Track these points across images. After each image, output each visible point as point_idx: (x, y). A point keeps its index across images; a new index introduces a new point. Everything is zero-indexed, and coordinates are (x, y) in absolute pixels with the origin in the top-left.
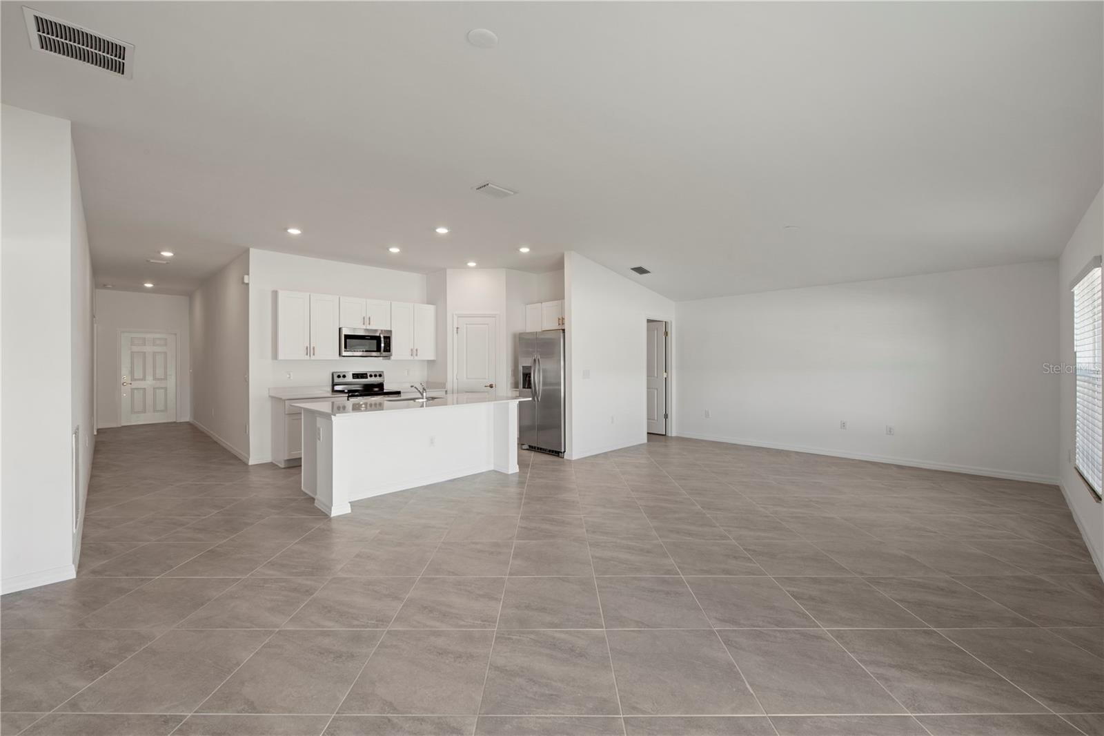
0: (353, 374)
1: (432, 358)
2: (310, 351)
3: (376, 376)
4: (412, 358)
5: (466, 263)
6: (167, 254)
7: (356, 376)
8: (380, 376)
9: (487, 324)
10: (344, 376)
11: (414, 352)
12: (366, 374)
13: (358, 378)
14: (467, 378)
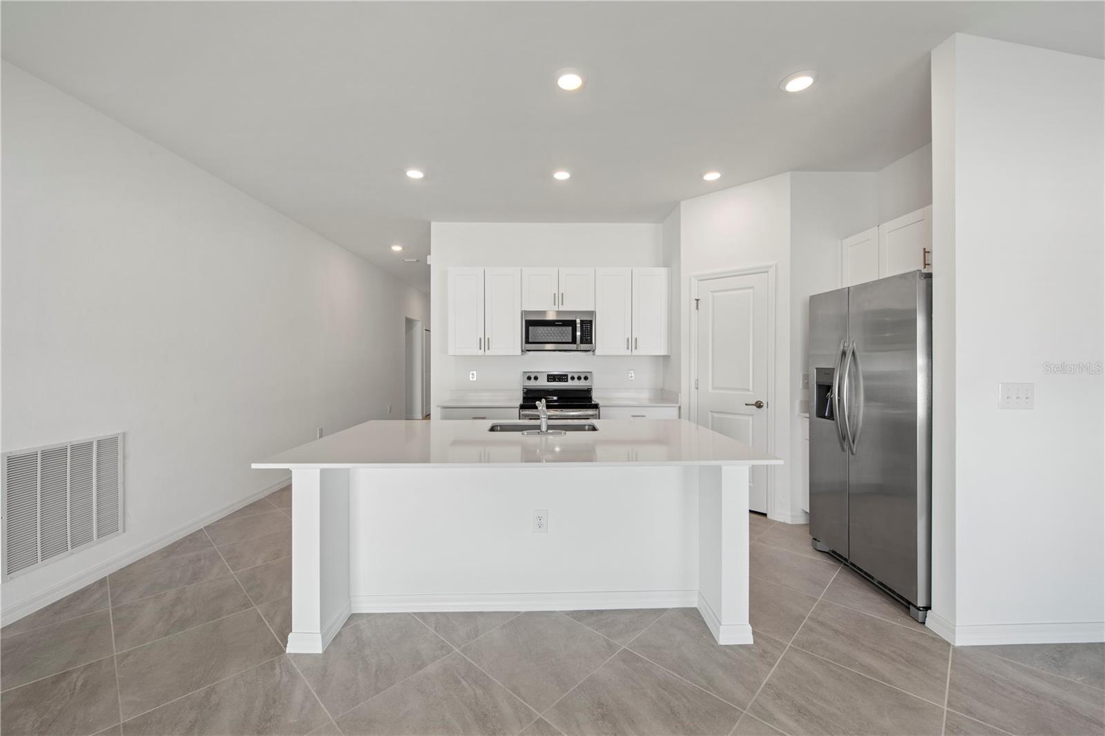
0: (548, 376)
1: (663, 352)
2: (484, 343)
3: (579, 378)
4: (629, 352)
5: (701, 176)
6: (397, 248)
7: (552, 378)
8: (586, 378)
9: (752, 288)
10: (536, 378)
11: (632, 343)
12: (567, 375)
13: (554, 381)
14: (714, 388)
